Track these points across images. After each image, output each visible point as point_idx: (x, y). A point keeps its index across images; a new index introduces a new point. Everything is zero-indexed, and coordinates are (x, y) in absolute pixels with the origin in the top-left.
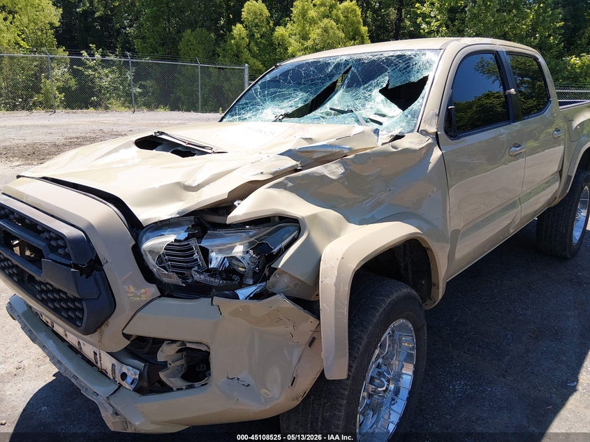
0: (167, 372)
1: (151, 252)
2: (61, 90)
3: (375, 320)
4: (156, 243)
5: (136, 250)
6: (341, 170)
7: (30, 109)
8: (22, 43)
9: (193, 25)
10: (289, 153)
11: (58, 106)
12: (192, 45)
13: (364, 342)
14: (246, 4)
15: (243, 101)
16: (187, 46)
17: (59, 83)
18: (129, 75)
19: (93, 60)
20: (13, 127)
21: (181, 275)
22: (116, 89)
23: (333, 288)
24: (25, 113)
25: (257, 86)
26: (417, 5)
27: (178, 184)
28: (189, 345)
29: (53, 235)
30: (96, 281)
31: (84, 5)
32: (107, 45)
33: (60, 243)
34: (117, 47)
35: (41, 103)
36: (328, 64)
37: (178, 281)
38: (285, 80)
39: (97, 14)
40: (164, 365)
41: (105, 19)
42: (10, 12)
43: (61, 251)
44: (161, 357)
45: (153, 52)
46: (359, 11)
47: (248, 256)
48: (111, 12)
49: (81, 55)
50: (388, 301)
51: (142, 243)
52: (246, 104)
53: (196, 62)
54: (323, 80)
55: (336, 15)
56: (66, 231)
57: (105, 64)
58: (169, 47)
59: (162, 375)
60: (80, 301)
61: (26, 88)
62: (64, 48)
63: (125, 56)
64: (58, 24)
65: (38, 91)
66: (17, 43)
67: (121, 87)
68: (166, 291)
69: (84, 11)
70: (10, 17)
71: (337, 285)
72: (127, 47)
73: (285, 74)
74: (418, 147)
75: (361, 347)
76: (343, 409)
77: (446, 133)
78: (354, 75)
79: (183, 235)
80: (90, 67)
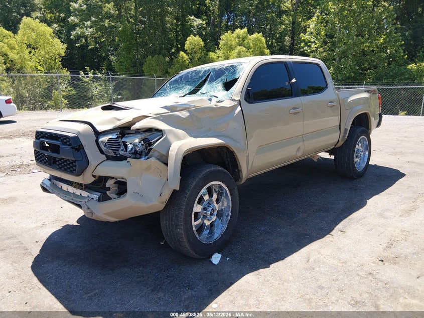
0: (110, 191)
1: (102, 142)
2: (65, 97)
3: (200, 176)
4: (104, 139)
5: (97, 141)
6: (188, 114)
7: (46, 109)
8: (40, 68)
9: (153, 53)
10: (165, 107)
11: (64, 107)
12: (152, 66)
13: (194, 184)
14: (188, 38)
15: (160, 92)
16: (149, 67)
17: (64, 93)
18: (111, 87)
19: (87, 77)
20: (35, 120)
21: (115, 153)
22: (102, 96)
23: (175, 156)
24: (42, 112)
25: (168, 84)
26: (301, 34)
27: (115, 118)
28: (118, 180)
29: (65, 137)
30: (81, 153)
31: (81, 41)
32: (96, 67)
33: (68, 140)
34: (103, 69)
35: (53, 106)
36: (200, 71)
37: (113, 154)
38: (181, 80)
39: (90, 47)
40: (109, 189)
41: (95, 50)
42: (33, 48)
43: (68, 143)
44: (107, 185)
45: (126, 71)
46: (264, 40)
47: (140, 144)
48: (99, 45)
49: (79, 74)
50: (208, 170)
51: (99, 139)
52: (162, 93)
53: (153, 76)
54: (198, 79)
55: (248, 43)
56: (70, 135)
57: (96, 79)
58: (136, 68)
59: (108, 192)
60: (75, 161)
61: (42, 96)
62: (67, 69)
63: (108, 74)
64: (64, 54)
65: (50, 98)
66: (36, 68)
67: (106, 95)
68: (109, 158)
69: (81, 45)
70: (33, 51)
71: (177, 155)
72: (110, 68)
73: (181, 77)
74: (228, 106)
75: (192, 186)
76: (183, 210)
77: (245, 100)
78: (212, 77)
79: (115, 136)
80: (85, 82)
